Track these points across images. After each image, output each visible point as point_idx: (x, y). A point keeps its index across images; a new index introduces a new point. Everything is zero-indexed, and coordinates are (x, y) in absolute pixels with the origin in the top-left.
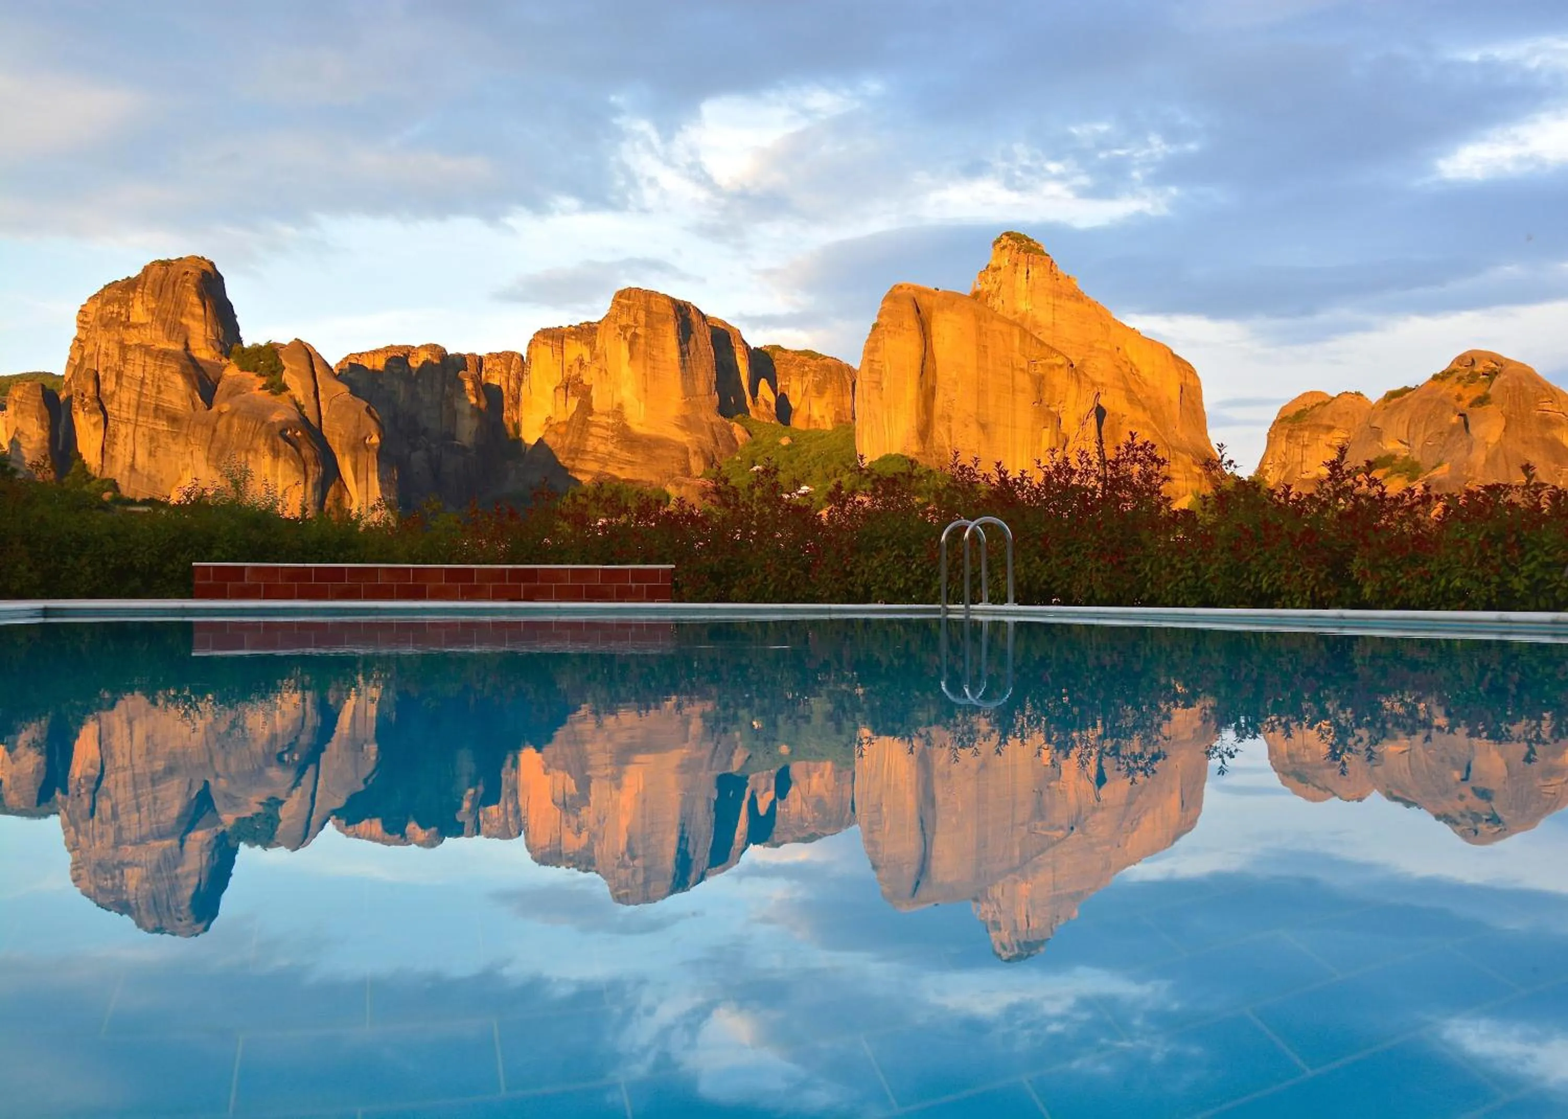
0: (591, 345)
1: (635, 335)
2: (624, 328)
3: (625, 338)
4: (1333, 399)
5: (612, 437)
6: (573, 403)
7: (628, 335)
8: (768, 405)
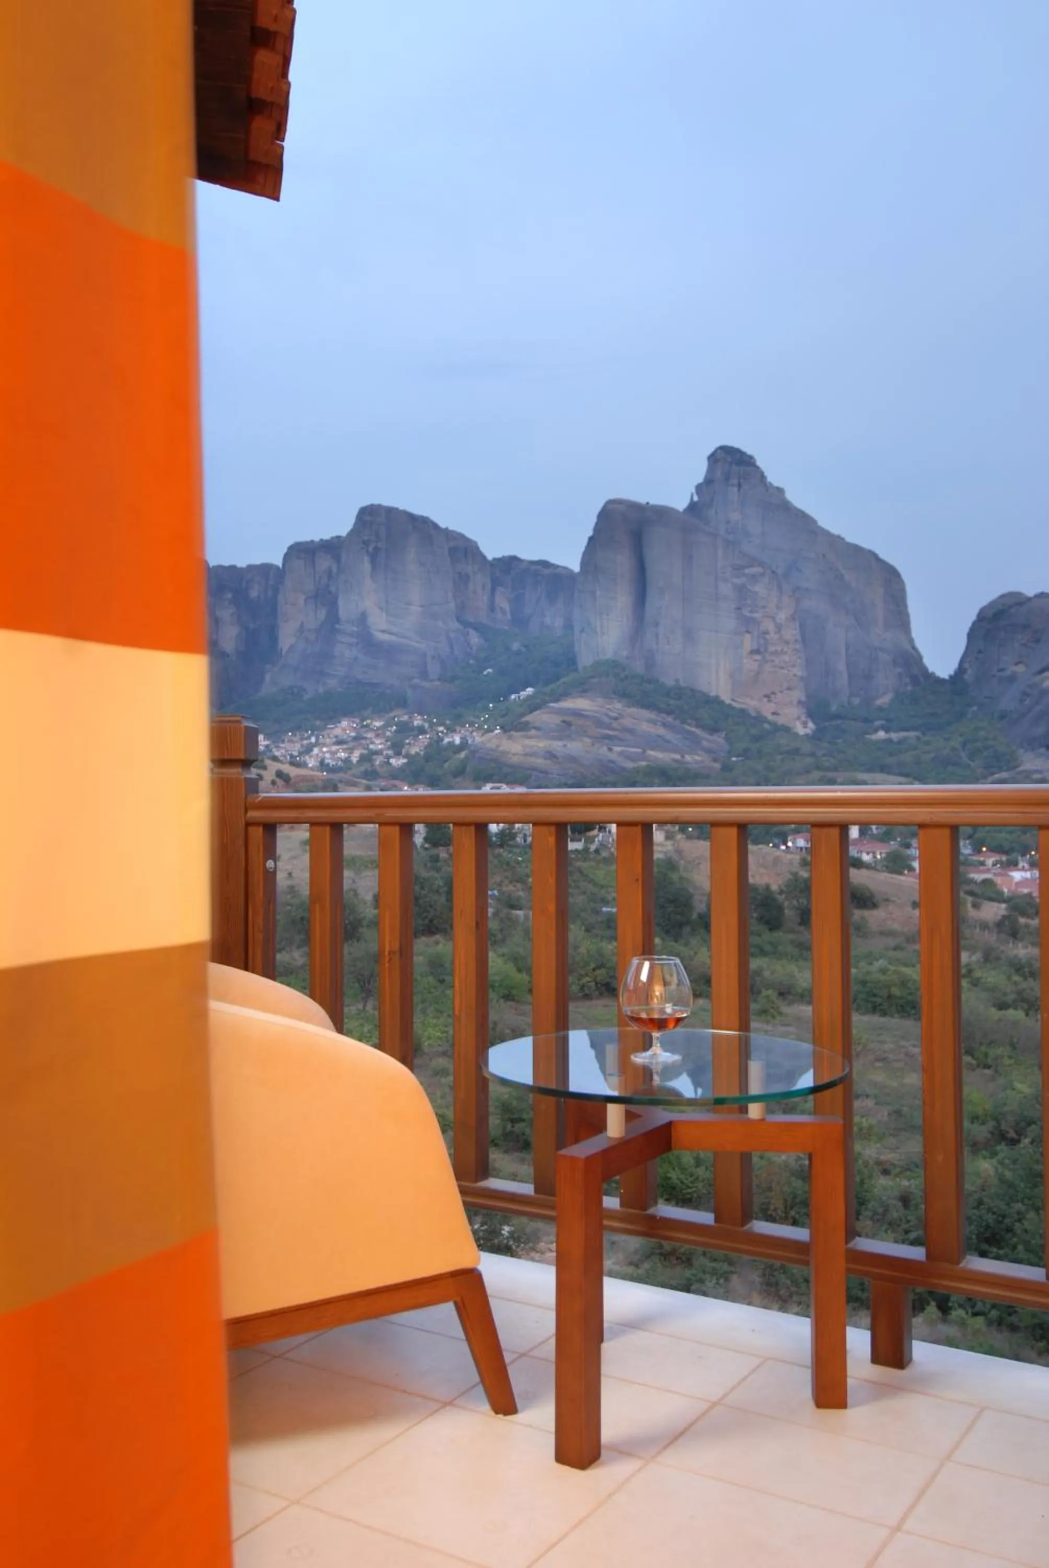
0: (337, 558)
1: (377, 549)
2: (366, 543)
3: (367, 551)
4: (1029, 599)
5: (357, 644)
6: (322, 614)
7: (370, 549)
8: (503, 612)
